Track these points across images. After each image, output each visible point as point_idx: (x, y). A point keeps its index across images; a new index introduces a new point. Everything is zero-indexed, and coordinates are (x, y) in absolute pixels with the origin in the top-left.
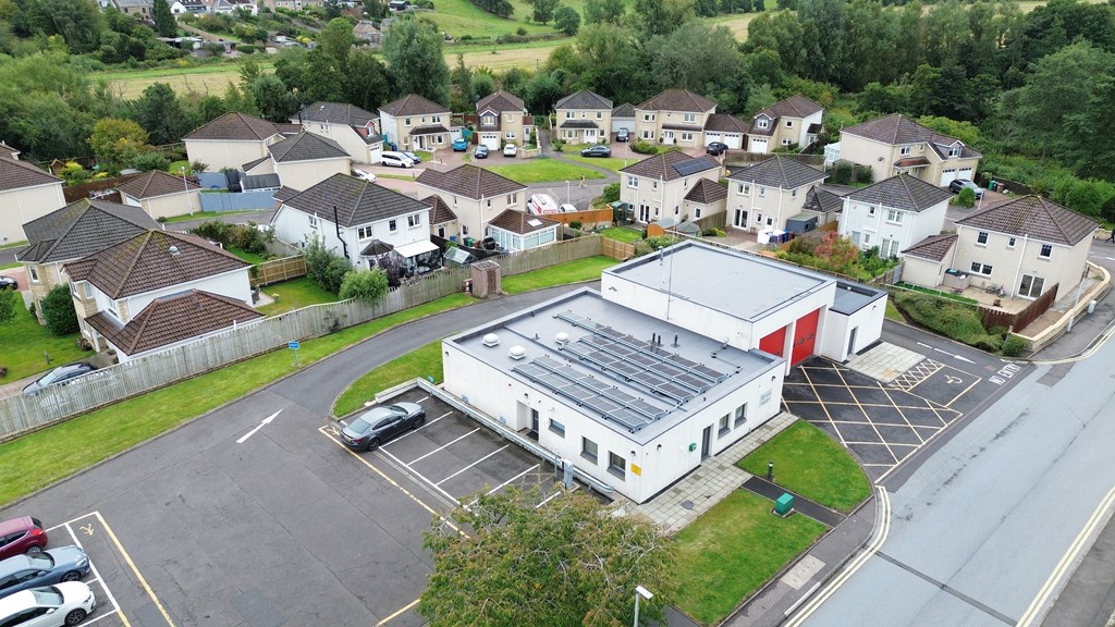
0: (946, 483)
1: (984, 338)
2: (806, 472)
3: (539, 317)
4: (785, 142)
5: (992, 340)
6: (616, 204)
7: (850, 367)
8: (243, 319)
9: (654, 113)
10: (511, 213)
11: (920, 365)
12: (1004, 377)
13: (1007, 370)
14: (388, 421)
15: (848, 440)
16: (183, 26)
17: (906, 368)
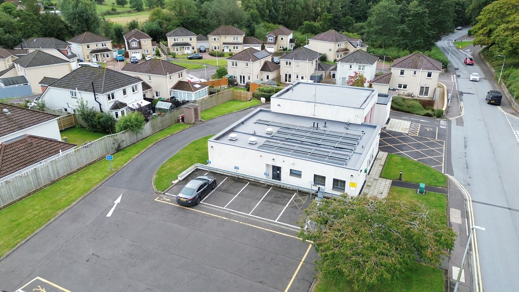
0: (467, 168)
1: (426, 112)
2: (413, 174)
3: (246, 124)
4: (281, 47)
5: (430, 112)
6: (227, 76)
7: (388, 129)
8: (64, 149)
9: (218, 37)
10: (182, 82)
11: (412, 125)
12: (444, 126)
13: (443, 123)
14: (202, 186)
15: (415, 158)
17: (408, 127)
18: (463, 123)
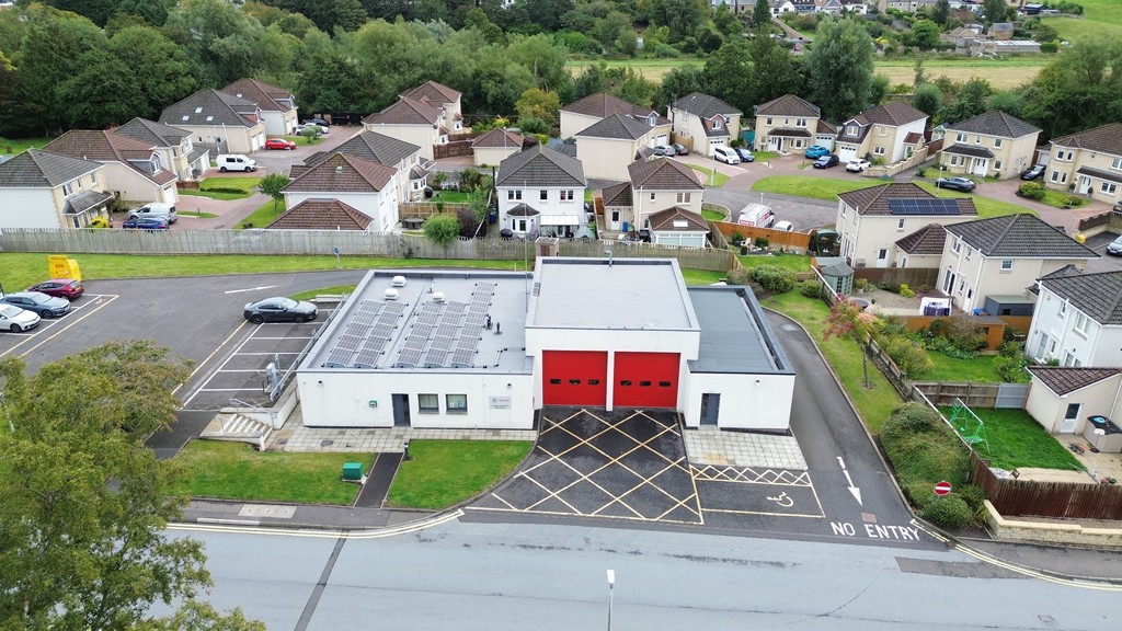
0: (524, 546)
3: (470, 281)
7: (687, 433)
8: (348, 228)
9: (1073, 150)
10: (671, 213)
11: (779, 470)
12: (861, 533)
13: (890, 530)
14: (273, 307)
15: (529, 474)
16: (781, 23)
17: (750, 464)
18: (950, 575)
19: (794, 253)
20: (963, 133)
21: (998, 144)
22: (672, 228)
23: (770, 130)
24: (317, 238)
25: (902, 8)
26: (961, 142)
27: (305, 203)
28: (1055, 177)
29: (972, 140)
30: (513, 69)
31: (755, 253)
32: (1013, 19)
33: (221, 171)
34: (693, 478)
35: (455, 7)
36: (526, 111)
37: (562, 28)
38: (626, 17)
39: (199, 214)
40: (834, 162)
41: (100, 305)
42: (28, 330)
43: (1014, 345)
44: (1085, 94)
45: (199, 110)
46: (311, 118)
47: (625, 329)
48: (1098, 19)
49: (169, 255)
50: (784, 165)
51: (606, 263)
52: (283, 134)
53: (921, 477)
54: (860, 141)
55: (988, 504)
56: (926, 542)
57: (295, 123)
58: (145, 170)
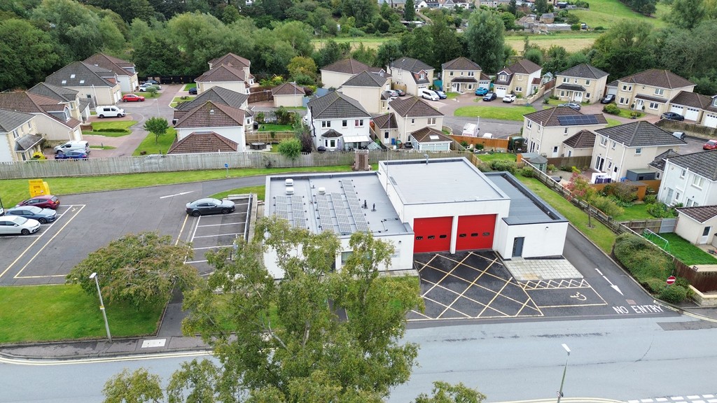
6: (516, 138)
7: (506, 263)
8: (225, 150)
9: (632, 85)
10: (426, 129)
11: (569, 280)
12: (631, 311)
13: (645, 308)
14: (206, 205)
15: (426, 296)
16: (421, 14)
17: (551, 278)
18: (689, 329)
19: (500, 152)
20: (567, 77)
21: (588, 83)
22: (430, 140)
23: (452, 79)
24: (206, 158)
25: (489, 5)
26: (566, 83)
27: (192, 136)
28: (622, 101)
29: (572, 81)
30: (279, 45)
31: (477, 153)
32: (552, 11)
33: (99, 118)
34: (524, 289)
35: (214, 5)
36: (298, 72)
37: (287, 18)
38: (328, 12)
39: (102, 147)
40: (494, 98)
41: (75, 212)
42: (34, 233)
43: (652, 197)
44: (627, 53)
45: (73, 76)
46: (146, 80)
47: (455, 202)
48: (596, 11)
49: (101, 176)
50: (464, 99)
51: (424, 162)
52: (130, 91)
53: (649, 276)
54: (508, 84)
55: (691, 287)
56: (667, 313)
57: (136, 83)
58: (60, 119)
